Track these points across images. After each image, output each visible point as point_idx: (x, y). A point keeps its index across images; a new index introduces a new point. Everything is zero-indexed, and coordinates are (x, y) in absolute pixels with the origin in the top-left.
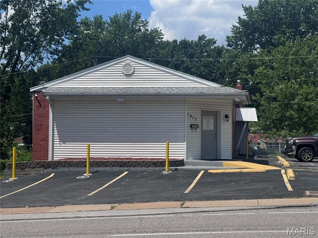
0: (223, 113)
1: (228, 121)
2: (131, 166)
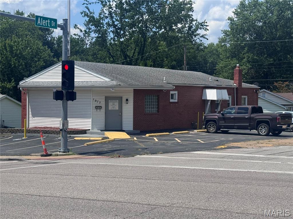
0: (125, 98)
1: (127, 103)
2: (50, 133)
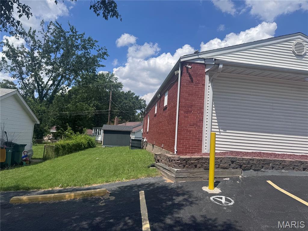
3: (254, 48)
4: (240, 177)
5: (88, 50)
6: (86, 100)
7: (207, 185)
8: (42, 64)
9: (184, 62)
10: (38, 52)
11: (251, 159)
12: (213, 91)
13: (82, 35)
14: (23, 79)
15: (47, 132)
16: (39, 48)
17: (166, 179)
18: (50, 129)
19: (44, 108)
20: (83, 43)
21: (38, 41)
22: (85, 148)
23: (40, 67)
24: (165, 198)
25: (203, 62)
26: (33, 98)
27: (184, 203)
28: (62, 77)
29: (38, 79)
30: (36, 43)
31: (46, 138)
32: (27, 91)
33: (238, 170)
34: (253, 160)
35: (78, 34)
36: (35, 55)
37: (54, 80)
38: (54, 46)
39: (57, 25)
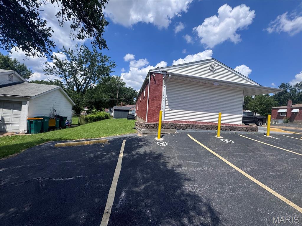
3: (189, 66)
4: (175, 133)
5: (105, 63)
6: (104, 92)
7: (157, 136)
8: (78, 71)
9: (152, 72)
10: (75, 64)
11: (181, 124)
12: (166, 89)
13: (101, 54)
14: (66, 79)
15: (82, 110)
16: (76, 61)
17: (139, 134)
18: (84, 108)
19: (80, 96)
20: (101, 59)
21: (75, 57)
22: (103, 119)
23: (77, 72)
24: (135, 143)
25: (162, 73)
26: (73, 90)
27: (143, 145)
28: (90, 79)
29: (76, 79)
30: (73, 58)
31: (82, 114)
32: (70, 86)
33: (174, 129)
34: (182, 124)
35: (98, 53)
36: (73, 65)
37: (85, 80)
38: (85, 60)
39: (85, 47)
